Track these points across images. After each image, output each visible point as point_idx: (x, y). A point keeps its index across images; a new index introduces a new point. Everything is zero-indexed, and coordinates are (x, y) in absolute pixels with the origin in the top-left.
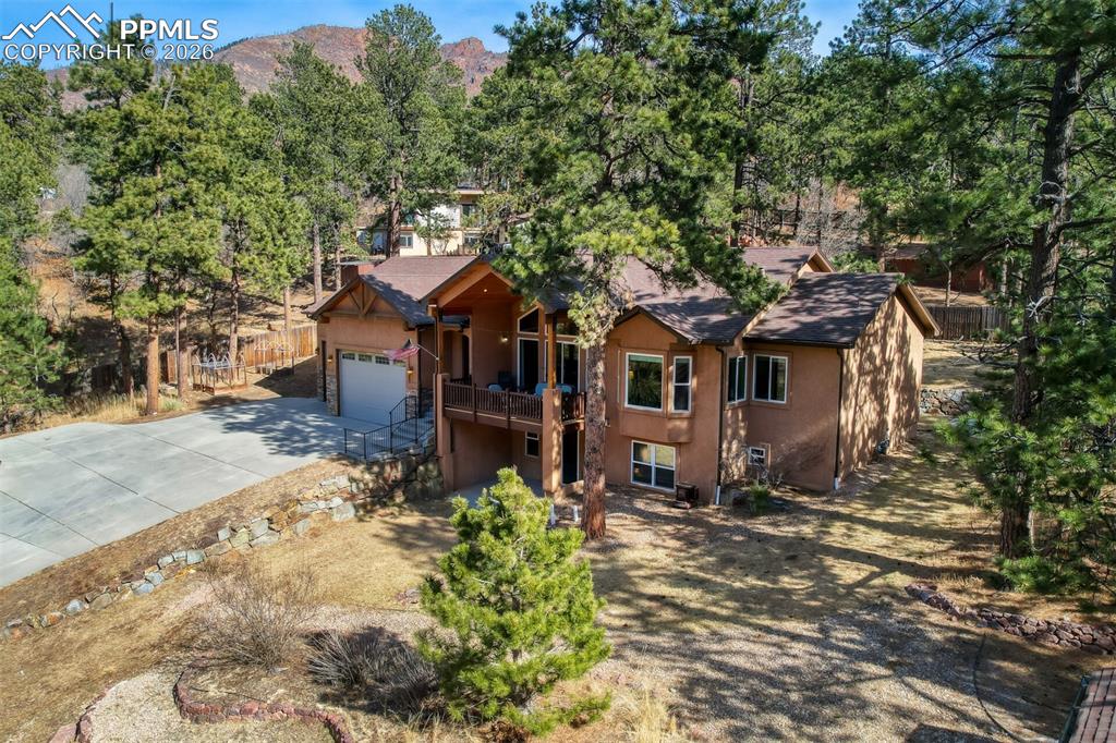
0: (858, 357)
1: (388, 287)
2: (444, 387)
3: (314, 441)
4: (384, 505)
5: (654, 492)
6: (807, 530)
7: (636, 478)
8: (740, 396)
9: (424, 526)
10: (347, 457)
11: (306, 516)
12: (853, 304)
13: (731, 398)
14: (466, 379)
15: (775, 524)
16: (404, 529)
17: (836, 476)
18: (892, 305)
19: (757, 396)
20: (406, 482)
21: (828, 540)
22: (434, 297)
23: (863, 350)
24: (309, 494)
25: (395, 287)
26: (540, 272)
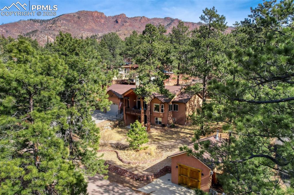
0: (189, 104)
1: (114, 92)
2: (125, 108)
3: (103, 118)
4: (116, 128)
5: (159, 125)
6: (179, 130)
7: (156, 123)
8: (171, 110)
9: (121, 131)
10: (110, 120)
11: (105, 129)
12: (188, 96)
13: (170, 111)
14: (128, 107)
15: (174, 129)
16: (119, 131)
17: (185, 122)
18: (195, 96)
19: (174, 110)
20: (119, 124)
21: (181, 131)
22: (123, 94)
23: (190, 103)
24: (105, 126)
25: (116, 92)
26: (140, 93)
